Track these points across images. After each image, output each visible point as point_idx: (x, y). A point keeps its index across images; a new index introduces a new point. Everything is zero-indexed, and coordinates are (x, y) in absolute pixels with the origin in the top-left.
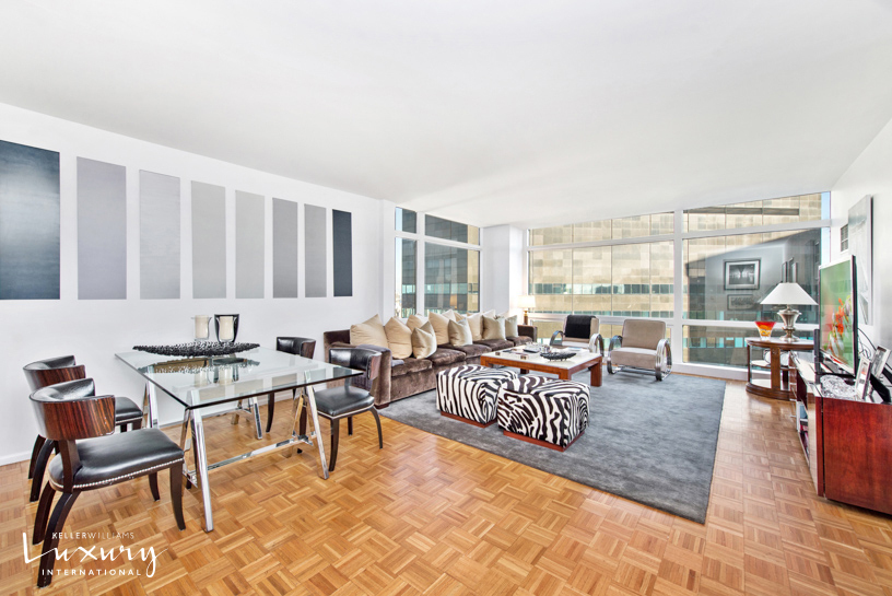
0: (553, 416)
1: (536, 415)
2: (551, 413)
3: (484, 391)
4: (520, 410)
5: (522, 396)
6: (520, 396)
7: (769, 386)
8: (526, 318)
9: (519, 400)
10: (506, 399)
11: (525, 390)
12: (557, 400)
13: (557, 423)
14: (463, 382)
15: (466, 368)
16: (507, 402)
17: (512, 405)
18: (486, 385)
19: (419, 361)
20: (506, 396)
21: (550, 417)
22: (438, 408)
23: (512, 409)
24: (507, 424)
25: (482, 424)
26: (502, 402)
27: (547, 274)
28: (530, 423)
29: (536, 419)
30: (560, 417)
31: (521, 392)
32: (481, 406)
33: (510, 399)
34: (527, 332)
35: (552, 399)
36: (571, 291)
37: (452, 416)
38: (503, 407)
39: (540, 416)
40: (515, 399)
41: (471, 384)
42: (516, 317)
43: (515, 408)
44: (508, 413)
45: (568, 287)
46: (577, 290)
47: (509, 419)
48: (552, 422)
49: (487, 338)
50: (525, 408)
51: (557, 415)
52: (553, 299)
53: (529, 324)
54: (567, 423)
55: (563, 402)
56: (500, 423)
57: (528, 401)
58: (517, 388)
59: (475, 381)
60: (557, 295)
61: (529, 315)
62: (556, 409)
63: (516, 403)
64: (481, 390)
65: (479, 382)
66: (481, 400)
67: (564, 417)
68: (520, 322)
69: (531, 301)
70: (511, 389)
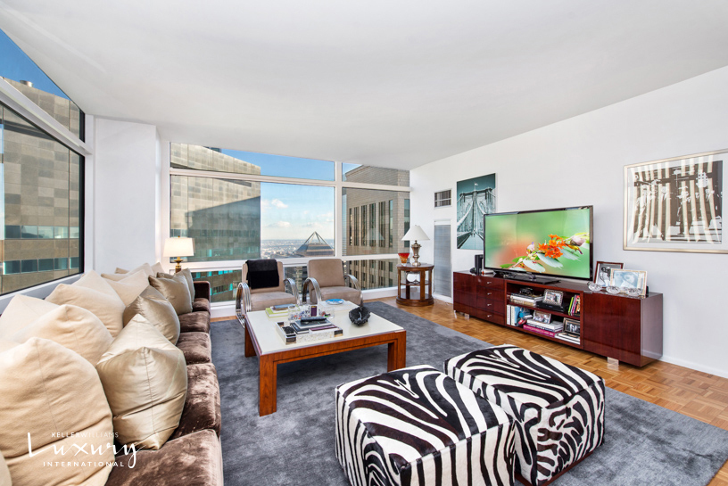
1: (585, 424)
4: (570, 429)
9: (568, 411)
10: (552, 425)
16: (554, 429)
17: (561, 429)
20: (553, 417)
26: (546, 436)
29: (585, 429)
33: (558, 420)
38: (548, 442)
39: (589, 420)
40: (563, 417)
43: (564, 431)
50: (575, 421)
57: (578, 408)
63: (565, 422)
66: (510, 457)
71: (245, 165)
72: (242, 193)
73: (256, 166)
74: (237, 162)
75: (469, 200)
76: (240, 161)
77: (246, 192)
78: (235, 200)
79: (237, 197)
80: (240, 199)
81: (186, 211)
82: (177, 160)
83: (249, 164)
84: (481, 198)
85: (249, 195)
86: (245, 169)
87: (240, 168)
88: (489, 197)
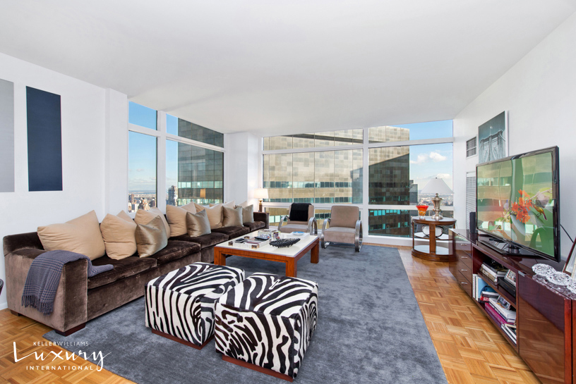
0: (280, 340)
1: (260, 339)
2: (278, 337)
3: (199, 307)
4: (241, 333)
5: (243, 314)
6: (241, 314)
7: (428, 252)
8: (261, 206)
9: (240, 319)
10: (225, 318)
11: (247, 306)
12: (286, 320)
13: (285, 349)
14: (175, 294)
15: (188, 268)
16: (226, 322)
17: (231, 326)
18: (202, 298)
19: (141, 261)
20: (224, 313)
21: (277, 341)
22: (147, 325)
23: (231, 330)
24: (226, 349)
25: (196, 345)
26: (220, 322)
27: (278, 175)
28: (253, 349)
29: (259, 344)
30: (289, 341)
31: (242, 309)
32: (195, 324)
33: (230, 318)
34: (261, 218)
35: (279, 318)
36: (292, 186)
37: (163, 334)
38: (221, 327)
39: (265, 340)
40: (235, 319)
41: (184, 297)
42: (252, 206)
43: (235, 329)
44: (226, 335)
45: (290, 183)
46: (296, 185)
47: (228, 343)
48: (279, 347)
49: (226, 226)
50: (246, 330)
51: (285, 339)
52: (281, 191)
53: (263, 211)
54: (296, 347)
55: (292, 322)
56: (217, 347)
57: (251, 320)
58: (237, 304)
59: (189, 293)
60: (283, 189)
61: (263, 204)
62: (284, 332)
63: (236, 323)
64: (196, 305)
65: (195, 294)
66: (195, 318)
67: (294, 340)
68: (256, 209)
69: (264, 193)
70: (230, 304)
71: (395, 130)
72: (393, 153)
73: (405, 129)
74: (388, 129)
75: (487, 148)
76: (391, 127)
77: (396, 151)
78: (387, 159)
79: (389, 156)
80: (391, 158)
81: (352, 170)
82: (346, 135)
83: (399, 129)
84: (495, 144)
85: (398, 153)
86: (396, 133)
87: (391, 133)
88: (500, 141)
